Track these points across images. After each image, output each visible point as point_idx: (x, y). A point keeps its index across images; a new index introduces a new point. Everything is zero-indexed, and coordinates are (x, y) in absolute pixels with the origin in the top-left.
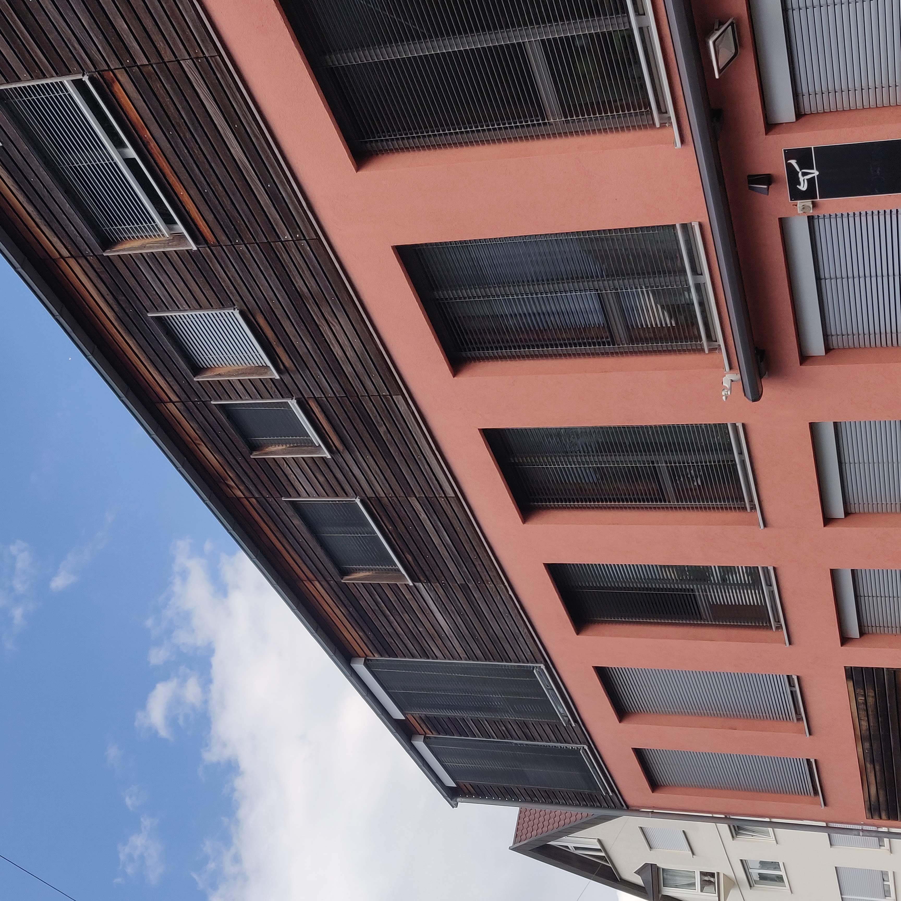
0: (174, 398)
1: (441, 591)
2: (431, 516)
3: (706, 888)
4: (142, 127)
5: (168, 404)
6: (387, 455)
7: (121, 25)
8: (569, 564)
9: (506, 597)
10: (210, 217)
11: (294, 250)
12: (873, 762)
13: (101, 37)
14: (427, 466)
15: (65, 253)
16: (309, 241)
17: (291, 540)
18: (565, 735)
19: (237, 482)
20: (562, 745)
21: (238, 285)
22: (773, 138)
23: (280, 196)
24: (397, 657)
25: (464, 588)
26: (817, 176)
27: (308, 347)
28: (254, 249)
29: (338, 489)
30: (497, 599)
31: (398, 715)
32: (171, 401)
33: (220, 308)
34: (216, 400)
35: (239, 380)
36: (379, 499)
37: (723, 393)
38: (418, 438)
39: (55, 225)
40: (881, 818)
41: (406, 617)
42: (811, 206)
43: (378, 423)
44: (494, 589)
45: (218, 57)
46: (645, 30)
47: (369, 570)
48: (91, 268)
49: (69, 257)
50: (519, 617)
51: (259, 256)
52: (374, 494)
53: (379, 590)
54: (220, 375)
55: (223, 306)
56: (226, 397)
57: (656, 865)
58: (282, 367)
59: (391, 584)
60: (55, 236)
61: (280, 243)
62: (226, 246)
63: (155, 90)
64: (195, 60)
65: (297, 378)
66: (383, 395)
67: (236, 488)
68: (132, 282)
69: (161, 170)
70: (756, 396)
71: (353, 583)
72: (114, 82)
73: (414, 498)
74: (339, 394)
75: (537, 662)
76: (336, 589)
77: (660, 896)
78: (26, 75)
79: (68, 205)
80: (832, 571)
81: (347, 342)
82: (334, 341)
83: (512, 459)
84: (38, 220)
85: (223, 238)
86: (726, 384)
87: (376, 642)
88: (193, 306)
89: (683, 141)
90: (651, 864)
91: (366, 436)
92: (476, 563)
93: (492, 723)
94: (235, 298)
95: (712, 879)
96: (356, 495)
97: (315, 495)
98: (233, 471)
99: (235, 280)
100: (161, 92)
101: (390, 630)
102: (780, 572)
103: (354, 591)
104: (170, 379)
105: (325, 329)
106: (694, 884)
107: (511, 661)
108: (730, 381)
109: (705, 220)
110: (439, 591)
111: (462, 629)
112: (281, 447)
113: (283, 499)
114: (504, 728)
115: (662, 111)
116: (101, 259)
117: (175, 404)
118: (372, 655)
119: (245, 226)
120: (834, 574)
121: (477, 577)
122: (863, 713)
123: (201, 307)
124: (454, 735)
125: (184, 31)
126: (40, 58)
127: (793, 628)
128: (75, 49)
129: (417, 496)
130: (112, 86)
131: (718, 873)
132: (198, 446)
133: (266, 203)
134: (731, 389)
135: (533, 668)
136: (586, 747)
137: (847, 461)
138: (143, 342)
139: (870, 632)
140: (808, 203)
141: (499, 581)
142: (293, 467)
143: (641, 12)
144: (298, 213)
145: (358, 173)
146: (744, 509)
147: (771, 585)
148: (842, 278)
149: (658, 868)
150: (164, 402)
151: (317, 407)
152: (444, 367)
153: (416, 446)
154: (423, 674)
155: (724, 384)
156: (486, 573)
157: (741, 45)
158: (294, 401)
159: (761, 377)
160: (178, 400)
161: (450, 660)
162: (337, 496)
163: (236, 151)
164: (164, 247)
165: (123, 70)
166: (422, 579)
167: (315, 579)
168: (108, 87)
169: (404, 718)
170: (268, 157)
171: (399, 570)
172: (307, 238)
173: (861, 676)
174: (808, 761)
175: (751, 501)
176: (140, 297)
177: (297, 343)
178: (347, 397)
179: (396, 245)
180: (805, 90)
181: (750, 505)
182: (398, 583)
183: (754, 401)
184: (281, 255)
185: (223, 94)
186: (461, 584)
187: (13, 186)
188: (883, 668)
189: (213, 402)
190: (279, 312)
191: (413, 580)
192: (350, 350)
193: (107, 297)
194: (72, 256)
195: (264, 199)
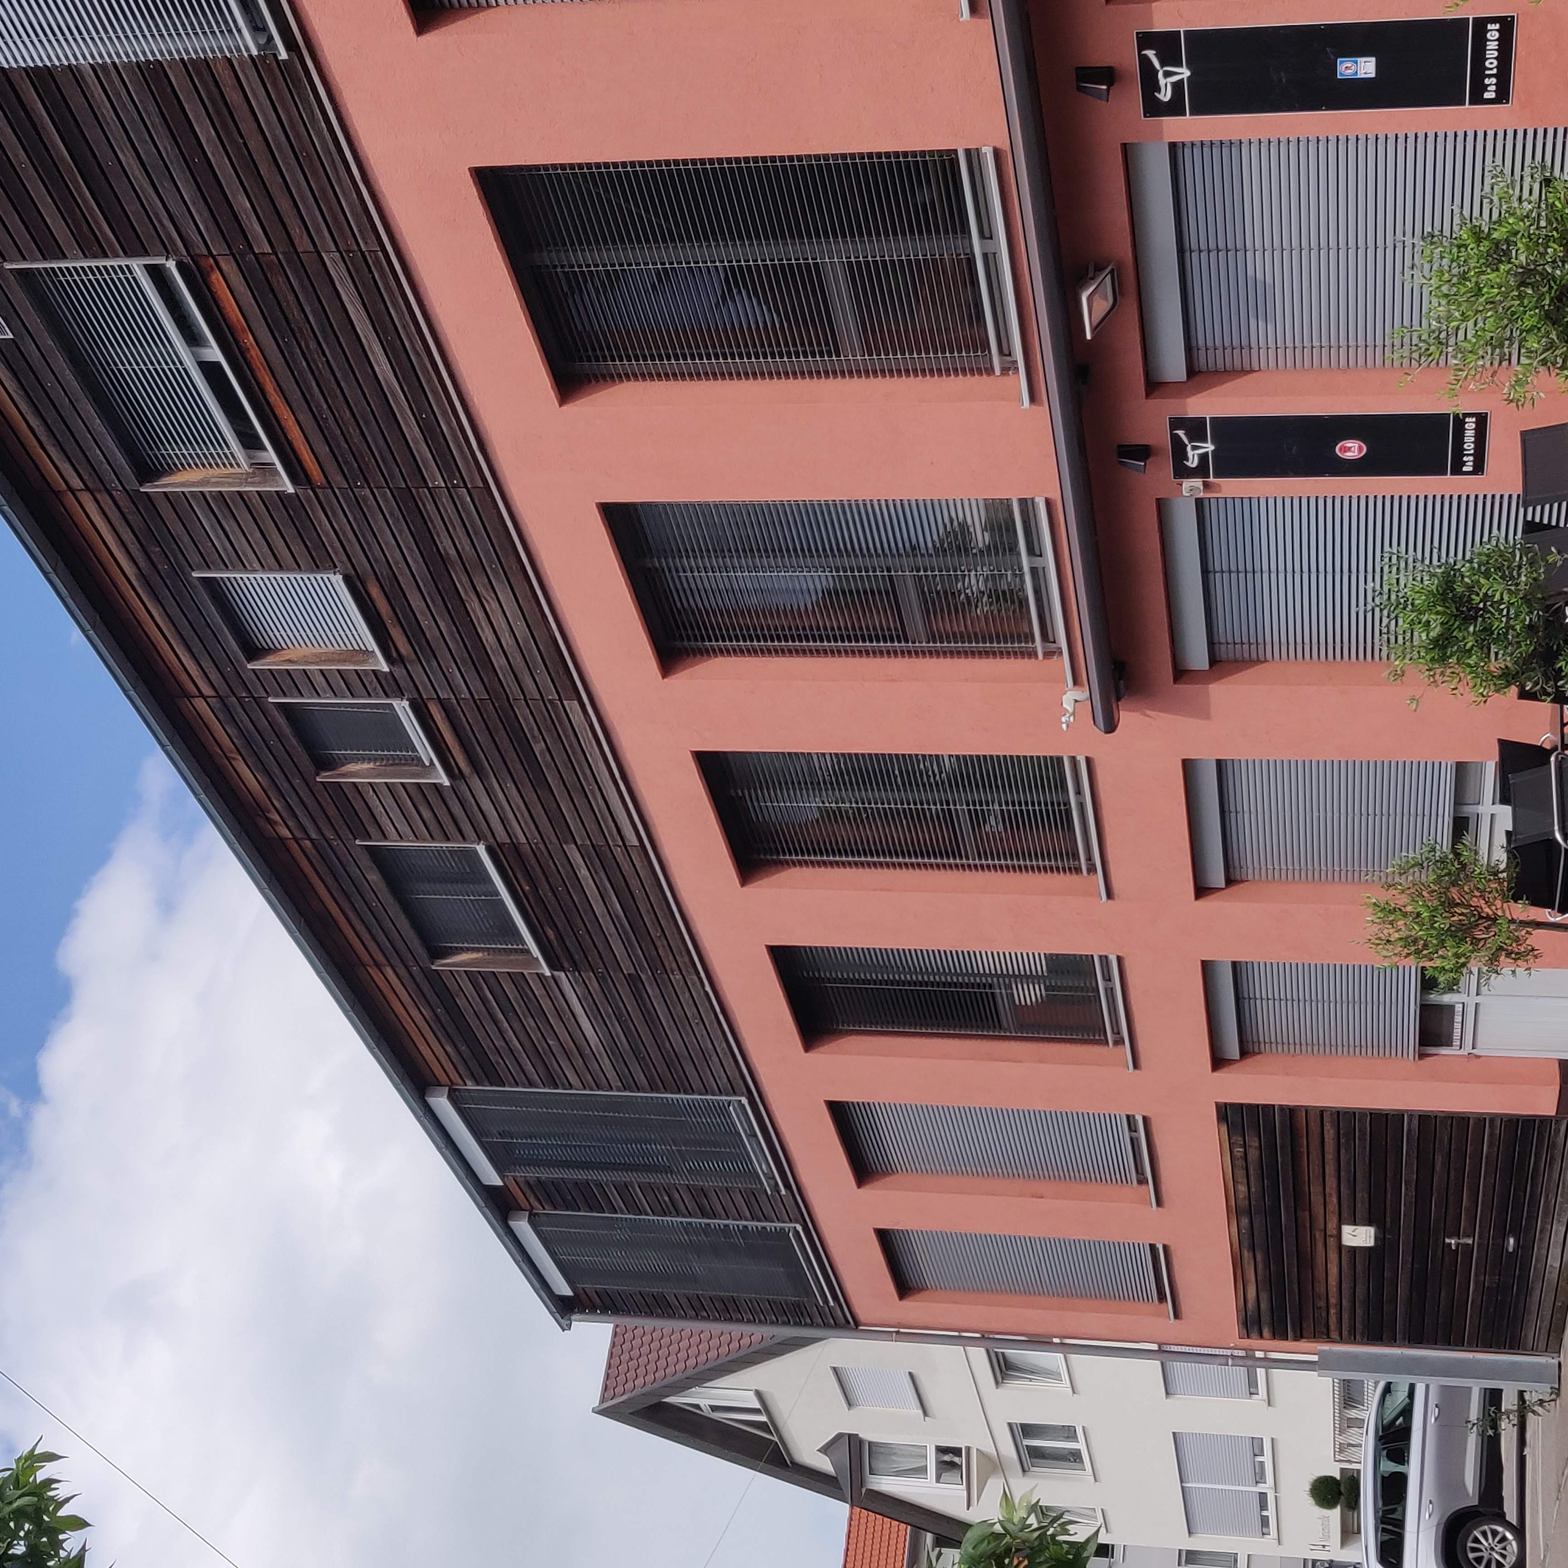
0: (207, 690)
1: (594, 985)
2: (596, 872)
3: (945, 1476)
4: (244, 331)
5: (196, 699)
6: (539, 782)
7: (242, 203)
8: (804, 947)
9: (699, 994)
10: (323, 450)
11: (445, 500)
12: (1253, 1248)
13: (206, 214)
14: (601, 801)
15: (76, 483)
16: (472, 491)
17: (359, 904)
18: (767, 1210)
19: (284, 815)
20: (760, 1224)
21: (349, 541)
22: (1154, 403)
23: (438, 430)
24: (504, 1085)
25: (634, 981)
26: (1213, 451)
27: (442, 628)
28: (384, 496)
29: (451, 828)
30: (685, 997)
31: (492, 1177)
32: (202, 695)
33: (312, 571)
34: (276, 696)
35: (321, 671)
36: (515, 847)
37: (1063, 719)
38: (593, 760)
39: (70, 447)
40: (1261, 1336)
41: (529, 1023)
42: (1202, 488)
43: (534, 737)
44: (682, 982)
45: (380, 253)
46: (991, 257)
47: (477, 950)
48: (114, 509)
49: (82, 490)
50: (716, 1024)
51: (388, 503)
52: (508, 838)
53: (492, 980)
54: (290, 661)
55: (317, 567)
56: (296, 693)
57: (857, 1435)
58: (395, 654)
59: (513, 973)
60: (66, 461)
61: (426, 490)
62: (339, 488)
63: (275, 285)
64: (344, 254)
65: (417, 671)
66: (550, 700)
67: (281, 825)
68: (177, 528)
69: (258, 383)
70: (1110, 726)
71: (451, 971)
72: (212, 270)
73: (573, 846)
74: (478, 695)
75: (735, 1094)
76: (419, 978)
77: (864, 1490)
78: (77, 251)
79: (98, 421)
80: (1204, 964)
81: (505, 626)
82: (484, 623)
83: (732, 791)
84: (43, 439)
85: (338, 479)
86: (1068, 706)
87: (473, 1064)
88: (268, 566)
89: (1033, 398)
90: (850, 1435)
91: (511, 755)
92: (658, 944)
93: (648, 1189)
94: (339, 557)
95: (956, 1460)
96: (480, 838)
97: (412, 837)
98: (282, 800)
99: (344, 534)
100: (284, 287)
101: (499, 1043)
102: (1127, 964)
103: (450, 983)
104: (207, 664)
105: (473, 605)
106: (923, 1470)
107: (693, 1092)
108: (1073, 702)
109: (1056, 496)
110: (590, 983)
111: (621, 1043)
112: (366, 766)
113: (358, 842)
114: (666, 1198)
115: (1005, 352)
116: (134, 497)
117: (208, 700)
118: (461, 1082)
119: (375, 464)
120: (1207, 967)
121: (657, 965)
122: (1241, 1173)
123: (280, 566)
124: (579, 1210)
125: (335, 219)
126: (105, 234)
127: (1141, 1043)
128: (162, 225)
129: (579, 843)
130: (209, 275)
131: (968, 1449)
132: (233, 762)
133: (414, 439)
134: (1074, 714)
135: (729, 1103)
136: (799, 1228)
137: (1232, 809)
138: (175, 611)
139: (1256, 1050)
140: (1197, 483)
141: (692, 970)
142: (382, 795)
143: (987, 235)
144: (462, 451)
145: (562, 408)
146: (1078, 870)
147: (1110, 980)
148: (1238, 572)
149: (861, 1442)
150: (189, 697)
151: (440, 712)
152: (651, 664)
153: (588, 772)
154: (544, 1112)
155: (1064, 705)
156: (671, 958)
157: (1122, 295)
158: (406, 704)
159: (1118, 699)
160: (213, 694)
161: (592, 1089)
162: (448, 839)
163: (383, 370)
164: (241, 484)
165: (231, 257)
166: (566, 965)
167: (385, 962)
168: (202, 276)
169: (502, 1184)
170: (429, 380)
171: (528, 952)
172: (469, 486)
173: (1240, 1115)
174: (1153, 1247)
175: (1089, 858)
176: (186, 549)
177: (425, 622)
178: (490, 699)
179: (602, 501)
180: (1201, 342)
181: (1088, 864)
182: (525, 972)
183: (1107, 732)
184: (424, 505)
185: (378, 298)
186: (629, 974)
187: (16, 392)
188: (1274, 1106)
189: (270, 700)
190: (405, 580)
191: (552, 966)
192: (507, 636)
193: (132, 548)
194: (87, 488)
195: (412, 431)
